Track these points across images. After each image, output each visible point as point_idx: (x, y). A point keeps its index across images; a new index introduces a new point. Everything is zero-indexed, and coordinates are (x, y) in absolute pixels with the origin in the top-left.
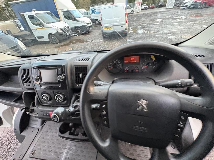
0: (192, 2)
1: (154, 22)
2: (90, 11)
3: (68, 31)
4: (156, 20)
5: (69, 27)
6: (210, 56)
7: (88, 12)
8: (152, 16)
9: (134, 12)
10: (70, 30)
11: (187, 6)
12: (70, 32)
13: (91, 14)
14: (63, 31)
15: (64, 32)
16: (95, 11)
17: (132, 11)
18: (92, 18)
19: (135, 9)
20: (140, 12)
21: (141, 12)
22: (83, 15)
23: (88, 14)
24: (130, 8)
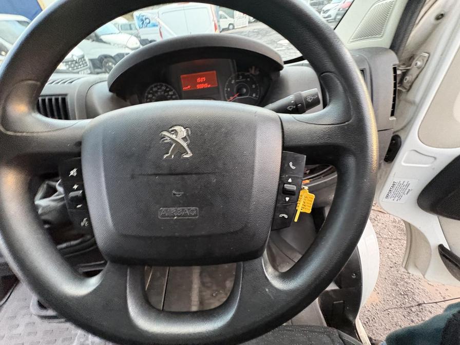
0: (337, 10)
1: (276, 45)
2: (136, 22)
3: (82, 66)
4: (278, 43)
5: (83, 57)
6: (358, 56)
7: (130, 23)
8: (271, 35)
9: (235, 27)
10: (88, 63)
11: (329, 16)
12: (90, 68)
13: (138, 27)
14: (68, 66)
15: (70, 69)
16: (147, 21)
17: (230, 24)
18: (143, 37)
19: (236, 19)
20: (246, 27)
21: (249, 26)
22: (119, 29)
23: (131, 29)
24: (226, 18)
